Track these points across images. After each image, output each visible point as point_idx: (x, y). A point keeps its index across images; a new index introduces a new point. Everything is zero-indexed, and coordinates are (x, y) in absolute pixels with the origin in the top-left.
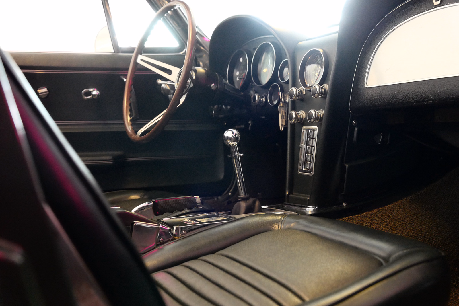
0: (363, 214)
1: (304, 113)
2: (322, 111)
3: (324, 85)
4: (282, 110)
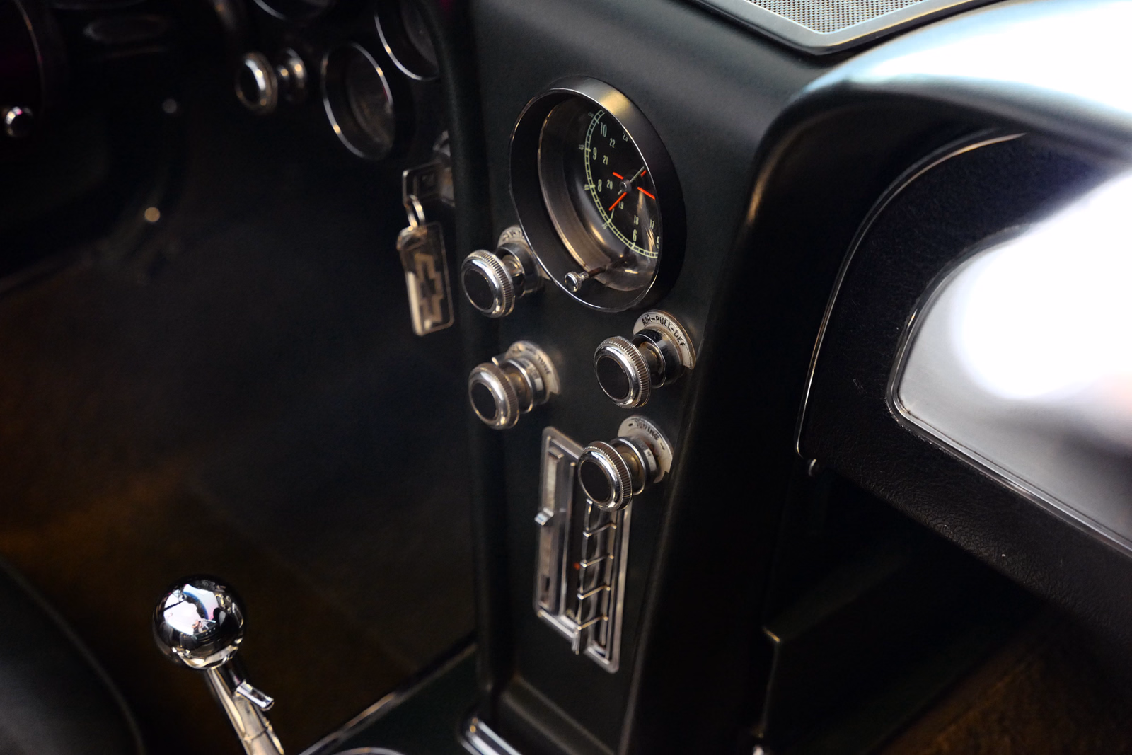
1: (550, 367)
2: (652, 432)
3: (660, 315)
4: (420, 258)
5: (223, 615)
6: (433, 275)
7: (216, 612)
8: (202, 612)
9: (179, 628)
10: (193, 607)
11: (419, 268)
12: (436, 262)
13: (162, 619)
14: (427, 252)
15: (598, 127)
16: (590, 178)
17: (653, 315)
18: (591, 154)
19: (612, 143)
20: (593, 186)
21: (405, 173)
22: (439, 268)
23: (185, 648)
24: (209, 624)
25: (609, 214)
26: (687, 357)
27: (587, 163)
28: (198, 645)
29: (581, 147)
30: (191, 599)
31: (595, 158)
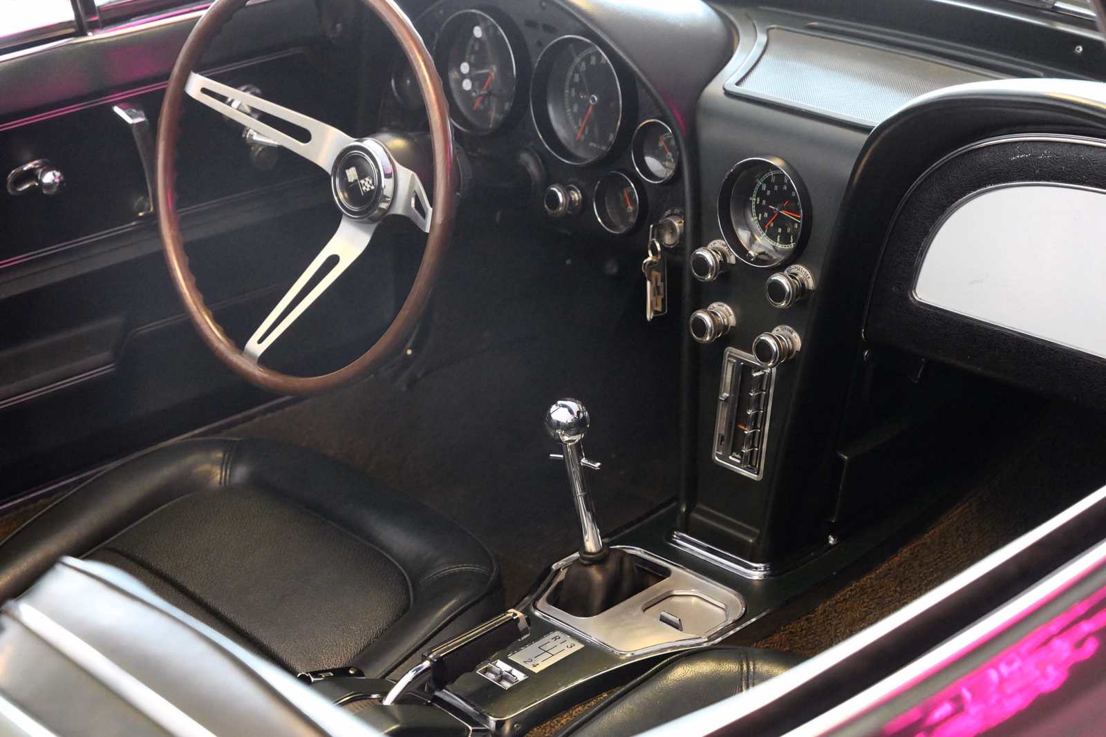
0: (881, 570)
1: (732, 312)
2: (790, 331)
3: (797, 266)
4: (654, 273)
5: (581, 415)
6: (660, 284)
7: (578, 413)
8: (571, 411)
9: (559, 420)
10: (566, 410)
11: (653, 279)
12: (662, 277)
13: (551, 418)
14: (658, 271)
15: (761, 186)
16: (754, 214)
17: (793, 266)
18: (756, 201)
19: (769, 193)
20: (756, 218)
21: (651, 226)
22: (663, 280)
23: (562, 430)
24: (575, 418)
25: (764, 231)
26: (810, 283)
27: (753, 207)
28: (567, 428)
29: (751, 199)
30: (564, 406)
31: (758, 203)
